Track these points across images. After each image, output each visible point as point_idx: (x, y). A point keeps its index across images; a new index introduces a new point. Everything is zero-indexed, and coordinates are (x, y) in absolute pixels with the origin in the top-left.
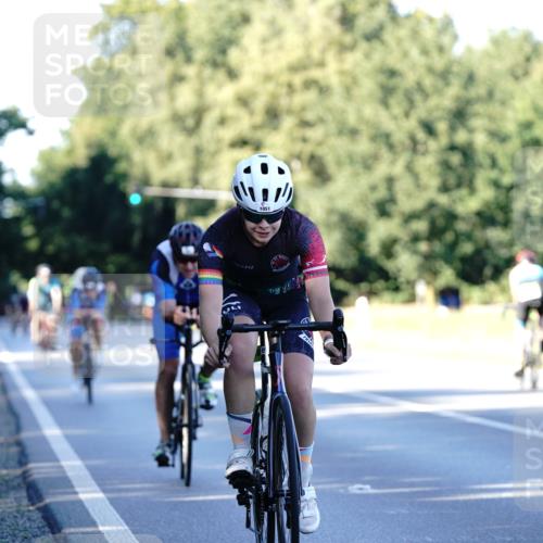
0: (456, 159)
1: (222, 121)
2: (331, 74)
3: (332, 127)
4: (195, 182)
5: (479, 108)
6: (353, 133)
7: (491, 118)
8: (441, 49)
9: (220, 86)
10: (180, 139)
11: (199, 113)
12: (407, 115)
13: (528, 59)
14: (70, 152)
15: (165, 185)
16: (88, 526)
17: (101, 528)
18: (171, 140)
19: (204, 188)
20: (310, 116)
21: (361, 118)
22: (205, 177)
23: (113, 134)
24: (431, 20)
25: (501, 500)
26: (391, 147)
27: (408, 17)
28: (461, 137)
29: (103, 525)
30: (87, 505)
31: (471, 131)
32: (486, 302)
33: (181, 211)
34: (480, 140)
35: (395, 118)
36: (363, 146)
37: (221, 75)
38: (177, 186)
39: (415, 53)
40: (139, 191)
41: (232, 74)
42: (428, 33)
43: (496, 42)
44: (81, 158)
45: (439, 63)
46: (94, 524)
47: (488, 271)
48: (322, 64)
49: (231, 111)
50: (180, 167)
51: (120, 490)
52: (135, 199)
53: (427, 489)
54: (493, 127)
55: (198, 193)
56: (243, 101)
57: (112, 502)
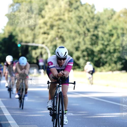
0: (94, 38)
1: (40, 28)
2: (66, 17)
3: (66, 30)
4: (33, 42)
5: (100, 26)
6: (71, 31)
7: (103, 29)
8: (92, 12)
9: (40, 19)
10: (30, 31)
11: (35, 26)
12: (83, 27)
13: (112, 15)
14: (4, 34)
15: (26, 42)
16: (6, 121)
17: (9, 122)
18: (28, 32)
19: (35, 43)
20: (60, 27)
21: (73, 28)
22: (36, 41)
23: (14, 30)
24: (90, 5)
25: (103, 118)
26: (79, 34)
27: (84, 4)
28: (96, 33)
29: (10, 121)
30: (6, 116)
31: (98, 31)
32: (101, 71)
33: (30, 48)
34: (100, 34)
35: (80, 28)
36: (73, 34)
37: (40, 17)
38: (29, 42)
39: (86, 13)
40: (20, 43)
41: (43, 17)
42: (89, 8)
43: (105, 11)
44: (7, 35)
45: (91, 15)
46: (8, 121)
47: (101, 64)
48: (64, 15)
49: (42, 26)
50: (30, 38)
51: (14, 113)
52: (19, 45)
53: (86, 115)
54: (103, 31)
55: (34, 44)
56: (45, 23)
57: (12, 116)
